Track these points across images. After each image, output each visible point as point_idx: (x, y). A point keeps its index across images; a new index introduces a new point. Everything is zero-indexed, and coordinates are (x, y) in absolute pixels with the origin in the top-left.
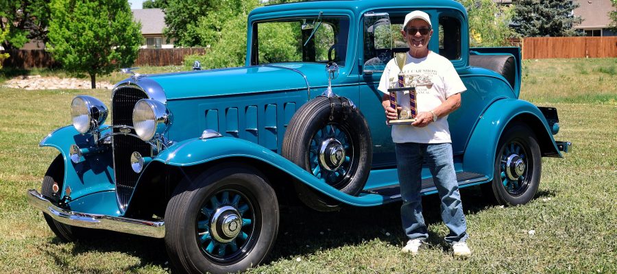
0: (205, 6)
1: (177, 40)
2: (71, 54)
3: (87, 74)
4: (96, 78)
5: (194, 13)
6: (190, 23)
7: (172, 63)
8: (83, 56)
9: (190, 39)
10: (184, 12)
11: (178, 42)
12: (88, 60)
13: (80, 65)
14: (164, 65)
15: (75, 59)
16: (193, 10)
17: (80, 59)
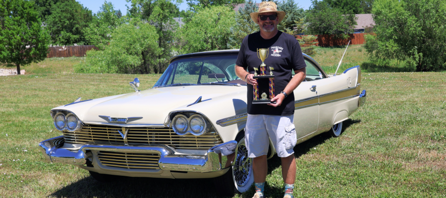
0: (72, 20)
1: (54, 41)
2: (4, 51)
3: (14, 64)
4: (21, 67)
5: (65, 24)
6: (62, 30)
7: (55, 56)
8: (13, 52)
9: (63, 40)
10: (59, 24)
11: (55, 42)
12: (16, 55)
13: (11, 58)
14: (50, 57)
15: (8, 55)
16: (65, 22)
17: (11, 55)
